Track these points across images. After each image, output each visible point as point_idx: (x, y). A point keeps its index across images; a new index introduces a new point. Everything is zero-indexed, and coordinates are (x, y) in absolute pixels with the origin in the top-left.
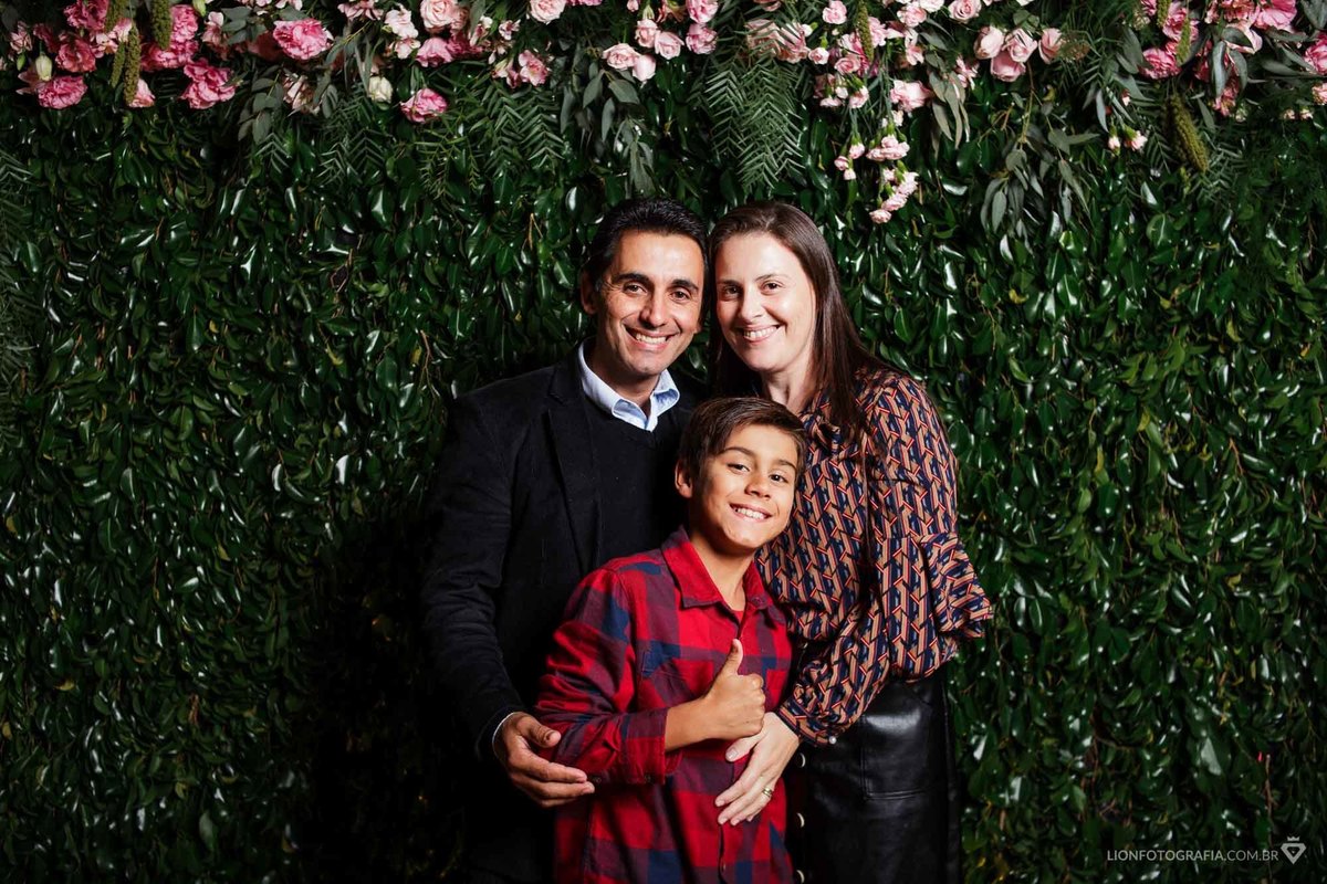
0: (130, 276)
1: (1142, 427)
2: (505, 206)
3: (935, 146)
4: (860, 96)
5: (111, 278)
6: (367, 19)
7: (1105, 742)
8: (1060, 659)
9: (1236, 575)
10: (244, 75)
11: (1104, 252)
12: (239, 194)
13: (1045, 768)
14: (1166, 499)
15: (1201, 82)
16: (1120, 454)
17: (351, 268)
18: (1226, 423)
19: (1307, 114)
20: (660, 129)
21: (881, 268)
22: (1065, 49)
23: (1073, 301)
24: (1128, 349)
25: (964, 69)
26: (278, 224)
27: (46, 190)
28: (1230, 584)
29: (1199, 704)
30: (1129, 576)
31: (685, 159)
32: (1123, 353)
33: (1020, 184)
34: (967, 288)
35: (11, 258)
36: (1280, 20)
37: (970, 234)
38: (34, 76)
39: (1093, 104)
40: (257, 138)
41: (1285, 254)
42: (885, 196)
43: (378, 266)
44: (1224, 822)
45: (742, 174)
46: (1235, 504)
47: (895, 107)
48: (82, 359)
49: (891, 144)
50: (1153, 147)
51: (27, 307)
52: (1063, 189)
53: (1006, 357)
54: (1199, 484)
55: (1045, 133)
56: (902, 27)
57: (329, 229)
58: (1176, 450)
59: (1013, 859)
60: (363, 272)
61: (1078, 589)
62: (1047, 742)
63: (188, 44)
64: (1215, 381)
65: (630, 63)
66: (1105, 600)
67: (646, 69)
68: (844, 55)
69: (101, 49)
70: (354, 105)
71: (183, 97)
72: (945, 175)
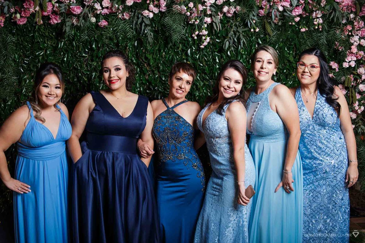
0: (39, 61)
2: (121, 45)
3: (214, 31)
5: (35, 62)
6: (90, 5)
12: (63, 43)
17: (88, 59)
19: (294, 24)
20: (155, 28)
21: (203, 58)
22: (241, 11)
26: (72, 50)
27: (19, 42)
31: (160, 35)
33: (232, 39)
34: (221, 62)
35: (12, 58)
36: (287, 4)
37: (221, 50)
38: (16, 17)
39: (247, 22)
40: (67, 31)
41: (289, 54)
42: (203, 43)
43: (94, 59)
45: (172, 39)
48: (29, 80)
49: (204, 31)
50: (261, 30)
51: (16, 68)
52: (241, 40)
55: (237, 28)
56: (206, 6)
57: (83, 50)
60: (91, 60)
63: (50, 11)
65: (148, 15)
67: (151, 15)
68: (194, 13)
69: (31, 12)
70: (88, 23)
71: (49, 22)
72: (216, 37)
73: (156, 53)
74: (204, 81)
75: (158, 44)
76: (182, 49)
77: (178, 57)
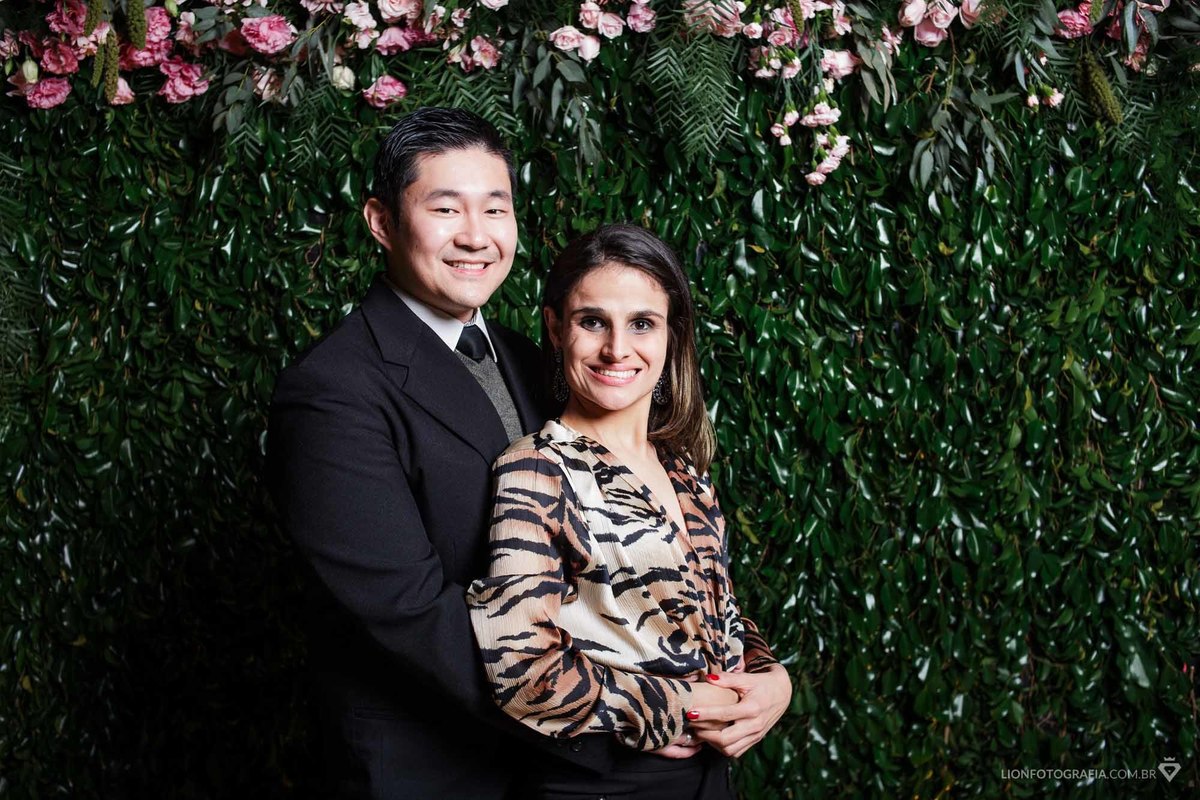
0: (120, 261)
1: (1066, 366)
3: (865, 110)
4: (793, 66)
5: (104, 264)
6: (328, 13)
7: (1040, 659)
8: (996, 584)
9: (1157, 501)
10: (216, 70)
11: (1026, 204)
12: (217, 181)
13: (985, 685)
14: (1091, 433)
15: (1114, 40)
16: (1046, 393)
17: (323, 245)
18: (1145, 359)
20: (607, 104)
21: (818, 226)
22: (985, 14)
23: (999, 251)
24: (1052, 294)
25: (890, 37)
26: (254, 207)
27: (38, 184)
28: (1153, 510)
29: (1127, 622)
30: (1058, 505)
31: (631, 131)
32: (1047, 297)
33: (946, 143)
34: (899, 242)
35: (9, 249)
37: (900, 191)
38: (22, 79)
39: (1013, 65)
40: (231, 129)
41: (1196, 199)
42: (820, 160)
43: (349, 243)
44: (1153, 730)
45: (685, 144)
46: (1155, 435)
47: (826, 75)
48: (79, 340)
49: (823, 110)
50: (1070, 102)
51: (27, 293)
52: (986, 146)
53: (937, 306)
54: (1122, 415)
55: (968, 94)
57: (302, 210)
58: (1098, 386)
59: (957, 770)
60: (335, 248)
61: (1011, 519)
62: (987, 661)
63: (163, 43)
64: (1134, 322)
65: (576, 44)
66: (1036, 529)
67: (591, 49)
68: (776, 28)
69: (82, 51)
70: (320, 94)
71: (160, 93)
72: (874, 137)
73: (615, 212)
74: (828, 329)
75: (624, 175)
76: (727, 191)
77: (709, 227)
